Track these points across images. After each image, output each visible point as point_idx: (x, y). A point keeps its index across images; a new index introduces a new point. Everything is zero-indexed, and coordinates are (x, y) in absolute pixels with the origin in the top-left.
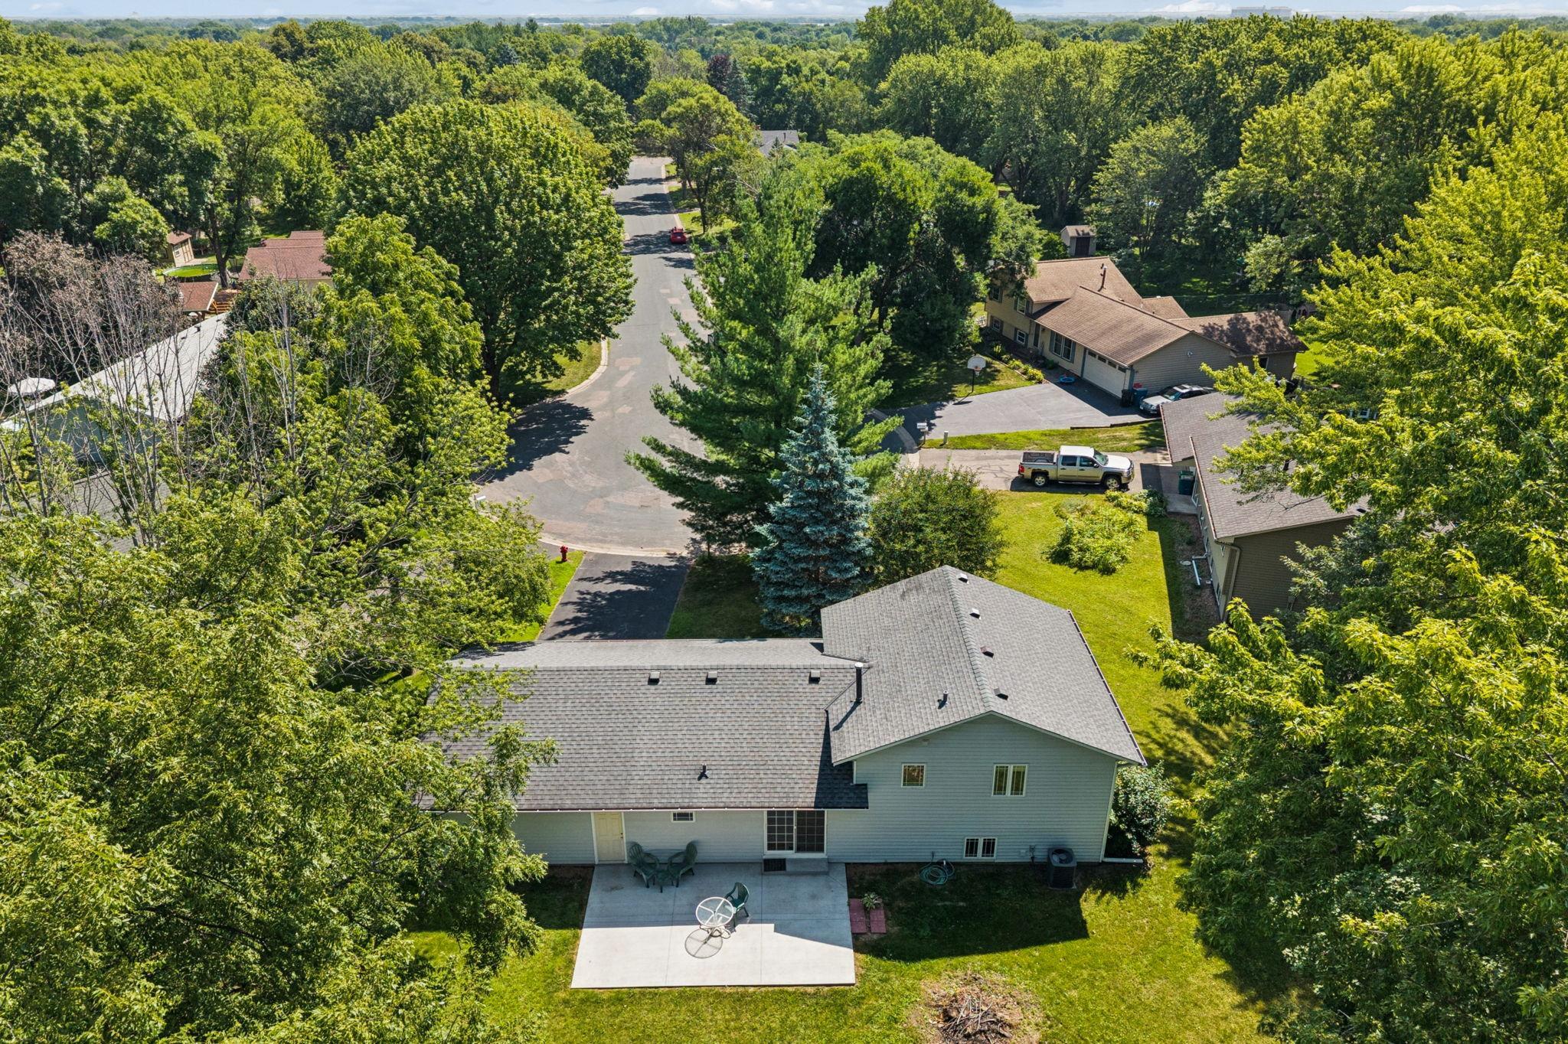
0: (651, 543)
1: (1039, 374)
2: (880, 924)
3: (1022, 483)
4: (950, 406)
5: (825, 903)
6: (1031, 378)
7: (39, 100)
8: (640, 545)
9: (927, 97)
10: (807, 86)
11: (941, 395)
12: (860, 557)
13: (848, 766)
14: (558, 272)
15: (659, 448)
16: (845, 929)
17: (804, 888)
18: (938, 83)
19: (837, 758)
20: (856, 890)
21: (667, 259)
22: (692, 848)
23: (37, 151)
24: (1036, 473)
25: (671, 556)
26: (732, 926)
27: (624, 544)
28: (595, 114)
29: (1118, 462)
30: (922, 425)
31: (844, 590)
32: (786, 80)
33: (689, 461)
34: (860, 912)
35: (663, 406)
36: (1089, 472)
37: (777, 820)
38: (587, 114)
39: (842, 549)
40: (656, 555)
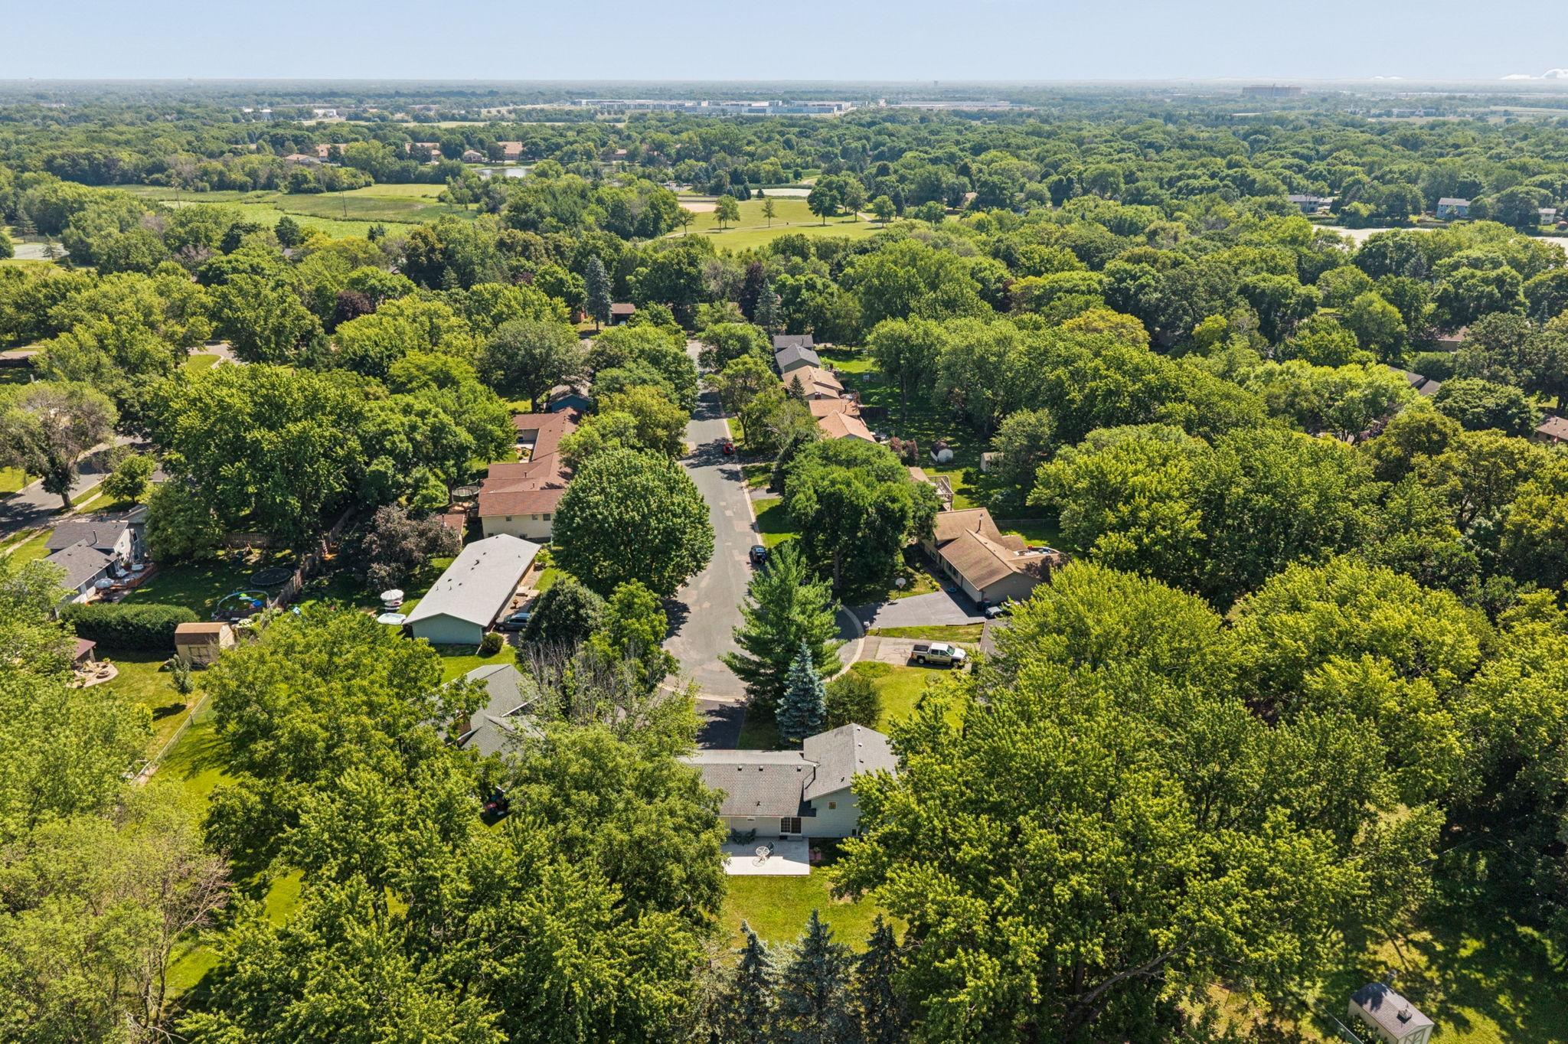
0: (727, 693)
1: (937, 585)
2: (819, 857)
3: (913, 662)
4: (886, 606)
5: (801, 850)
6: (933, 588)
7: (389, 433)
8: (721, 694)
9: (899, 352)
10: (819, 300)
11: (882, 598)
12: (821, 717)
13: (809, 802)
14: (680, 546)
15: (735, 657)
16: (807, 858)
17: (793, 845)
18: (906, 341)
19: (806, 799)
20: (811, 847)
21: (723, 471)
22: (754, 831)
23: (390, 462)
24: (919, 657)
25: (737, 701)
26: (768, 856)
27: (714, 694)
28: (677, 372)
29: (959, 654)
30: (867, 623)
31: (814, 731)
32: (805, 294)
33: (749, 660)
34: (813, 853)
35: (738, 641)
36: (944, 658)
37: (785, 821)
38: (671, 373)
39: (813, 711)
40: (730, 700)
